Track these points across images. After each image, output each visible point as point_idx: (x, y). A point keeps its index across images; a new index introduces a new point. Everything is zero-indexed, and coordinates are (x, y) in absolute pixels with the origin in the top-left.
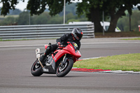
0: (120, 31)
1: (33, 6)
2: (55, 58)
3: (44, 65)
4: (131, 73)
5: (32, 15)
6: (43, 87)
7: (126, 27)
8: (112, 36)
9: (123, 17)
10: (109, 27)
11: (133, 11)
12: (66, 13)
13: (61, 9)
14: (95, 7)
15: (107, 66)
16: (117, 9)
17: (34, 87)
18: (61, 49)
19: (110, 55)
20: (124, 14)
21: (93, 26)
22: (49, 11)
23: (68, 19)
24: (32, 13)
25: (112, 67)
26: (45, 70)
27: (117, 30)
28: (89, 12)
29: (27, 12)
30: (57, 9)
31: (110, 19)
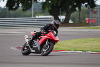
0: (72, 22)
1: (10, 4)
2: (40, 42)
3: (32, 47)
4: (81, 53)
5: (10, 11)
6: (17, 63)
7: (77, 20)
8: (67, 26)
9: (75, 12)
10: (65, 19)
11: (82, 8)
12: (34, 9)
13: (31, 6)
14: (55, 5)
15: (63, 48)
16: (70, 7)
17: (11, 63)
18: (44, 35)
19: (65, 40)
20: (76, 10)
21: (53, 19)
22: (22, 8)
23: (35, 14)
24: (9, 10)
25: (67, 48)
26: (32, 51)
27: (70, 22)
28: (50, 9)
29: (6, 9)
30: (27, 6)
31: (65, 14)
